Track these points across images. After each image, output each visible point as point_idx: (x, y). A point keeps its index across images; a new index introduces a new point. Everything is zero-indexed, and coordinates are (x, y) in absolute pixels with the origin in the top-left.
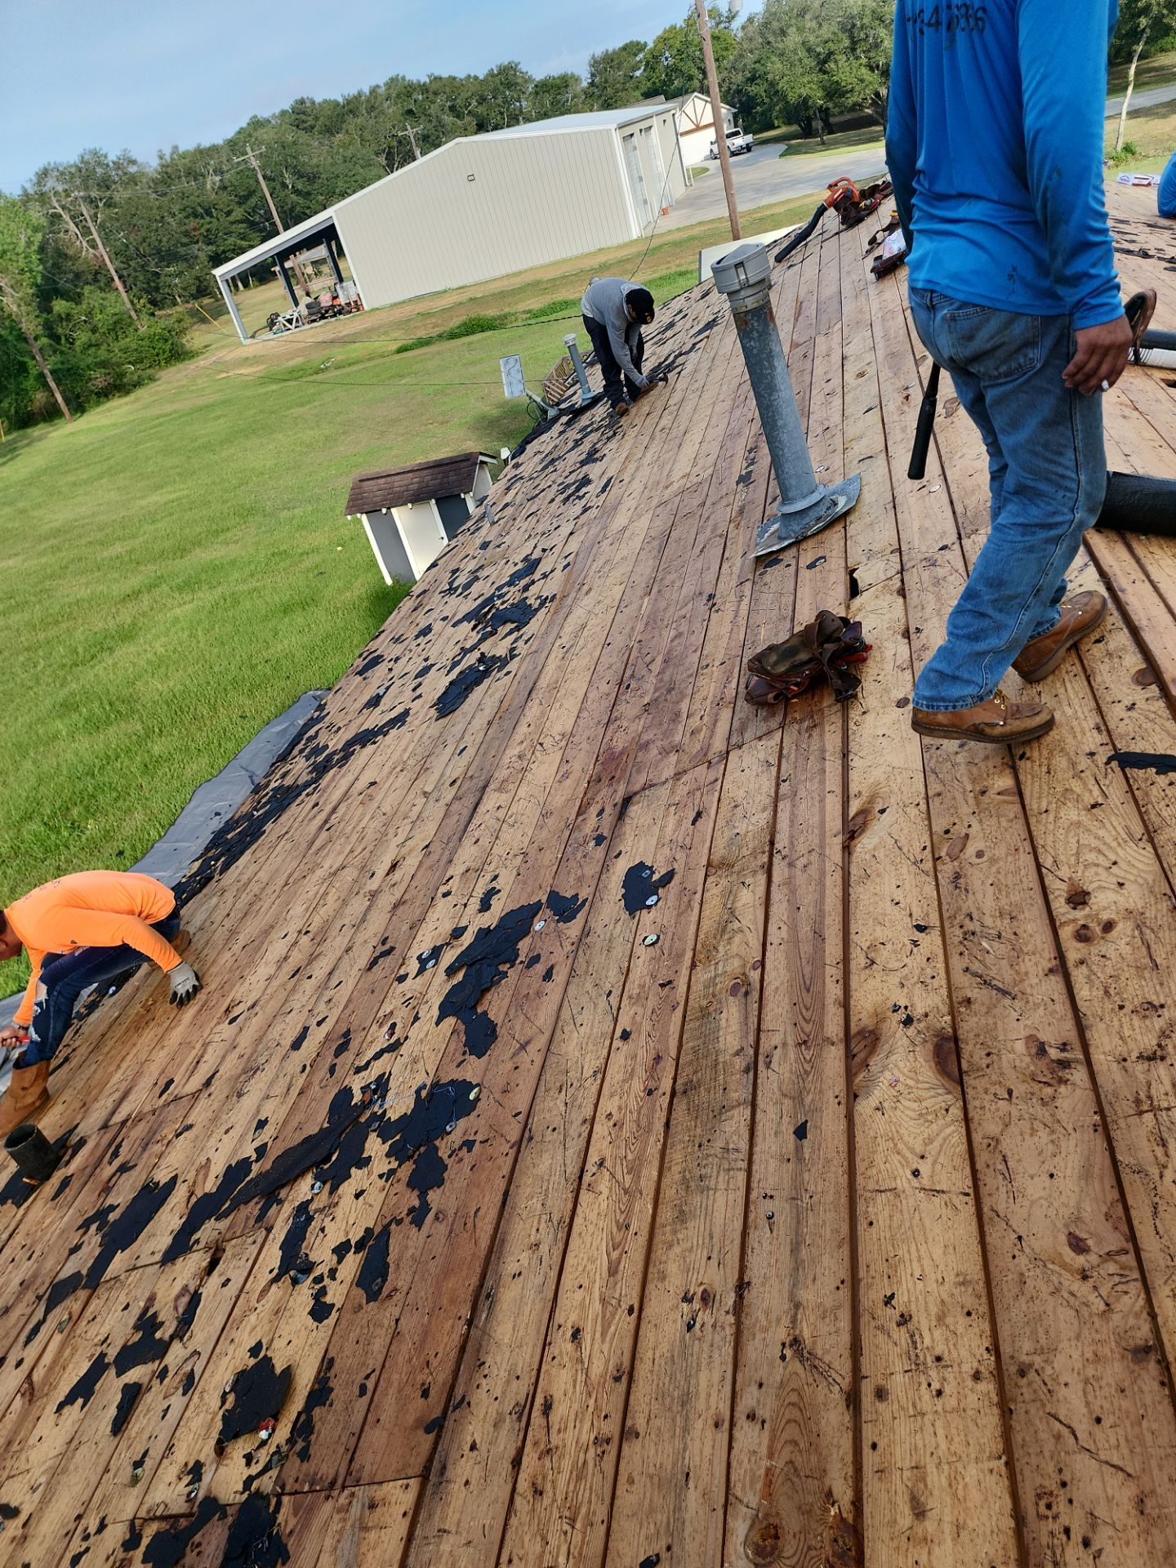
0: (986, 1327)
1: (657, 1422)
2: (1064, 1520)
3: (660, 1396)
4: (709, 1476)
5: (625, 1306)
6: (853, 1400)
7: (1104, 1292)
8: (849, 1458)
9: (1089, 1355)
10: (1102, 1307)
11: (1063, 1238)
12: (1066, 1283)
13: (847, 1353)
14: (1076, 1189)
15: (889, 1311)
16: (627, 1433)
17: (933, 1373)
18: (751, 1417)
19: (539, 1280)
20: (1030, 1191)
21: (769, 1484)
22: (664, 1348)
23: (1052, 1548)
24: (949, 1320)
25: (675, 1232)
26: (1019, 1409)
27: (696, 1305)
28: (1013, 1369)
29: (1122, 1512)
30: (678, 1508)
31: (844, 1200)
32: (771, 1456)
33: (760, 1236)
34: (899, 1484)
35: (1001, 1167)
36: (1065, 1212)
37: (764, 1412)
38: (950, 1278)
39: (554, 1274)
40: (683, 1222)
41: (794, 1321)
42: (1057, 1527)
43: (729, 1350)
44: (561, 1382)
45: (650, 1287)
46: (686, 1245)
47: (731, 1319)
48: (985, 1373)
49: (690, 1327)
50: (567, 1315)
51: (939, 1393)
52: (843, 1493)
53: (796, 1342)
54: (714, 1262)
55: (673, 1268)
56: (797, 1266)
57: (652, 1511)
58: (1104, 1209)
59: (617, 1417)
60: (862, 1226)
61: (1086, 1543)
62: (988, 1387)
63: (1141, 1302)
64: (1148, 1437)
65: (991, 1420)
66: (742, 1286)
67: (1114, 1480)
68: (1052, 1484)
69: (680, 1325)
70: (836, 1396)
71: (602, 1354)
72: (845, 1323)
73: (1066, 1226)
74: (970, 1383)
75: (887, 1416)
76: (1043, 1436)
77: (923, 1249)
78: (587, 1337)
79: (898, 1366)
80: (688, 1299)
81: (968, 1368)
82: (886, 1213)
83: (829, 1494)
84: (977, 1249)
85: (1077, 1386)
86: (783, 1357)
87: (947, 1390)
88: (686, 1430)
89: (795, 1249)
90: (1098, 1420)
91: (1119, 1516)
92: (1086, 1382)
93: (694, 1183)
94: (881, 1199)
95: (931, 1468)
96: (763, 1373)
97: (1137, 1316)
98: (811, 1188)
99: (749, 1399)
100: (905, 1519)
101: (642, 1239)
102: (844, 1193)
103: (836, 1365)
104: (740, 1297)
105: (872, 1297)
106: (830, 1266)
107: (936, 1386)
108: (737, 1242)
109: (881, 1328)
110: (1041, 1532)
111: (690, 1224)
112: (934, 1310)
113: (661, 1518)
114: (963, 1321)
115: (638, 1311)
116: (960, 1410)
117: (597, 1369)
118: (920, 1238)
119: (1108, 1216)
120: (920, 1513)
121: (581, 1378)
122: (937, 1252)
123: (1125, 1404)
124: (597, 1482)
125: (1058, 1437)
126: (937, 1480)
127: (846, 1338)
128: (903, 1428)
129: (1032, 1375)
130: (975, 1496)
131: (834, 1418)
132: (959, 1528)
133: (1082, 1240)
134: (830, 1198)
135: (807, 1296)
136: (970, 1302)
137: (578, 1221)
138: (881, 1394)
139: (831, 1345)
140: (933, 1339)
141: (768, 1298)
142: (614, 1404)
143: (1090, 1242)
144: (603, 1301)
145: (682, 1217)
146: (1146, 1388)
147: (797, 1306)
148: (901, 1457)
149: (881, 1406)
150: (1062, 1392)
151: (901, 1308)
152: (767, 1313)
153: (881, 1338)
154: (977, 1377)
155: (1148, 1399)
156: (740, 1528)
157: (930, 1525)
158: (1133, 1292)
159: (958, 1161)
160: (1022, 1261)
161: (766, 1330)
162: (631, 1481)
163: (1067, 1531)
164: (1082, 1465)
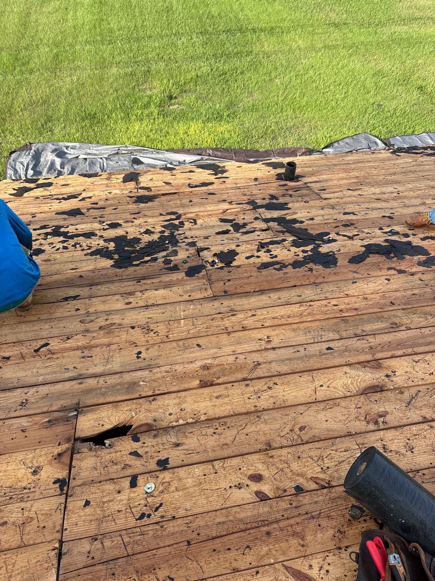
0: (271, 407)
1: (233, 339)
2: (219, 428)
3: (240, 338)
4: (220, 353)
5: (263, 324)
6: (245, 379)
7: (287, 435)
8: (229, 381)
9: (266, 432)
10: (282, 435)
11: (304, 425)
12: (288, 426)
13: (258, 376)
14: (323, 427)
15: (272, 384)
16: (229, 333)
17: (255, 396)
18: (236, 358)
19: (269, 302)
20: (320, 415)
21: (220, 365)
22: (253, 335)
23: (212, 426)
24: (271, 399)
25: (289, 329)
26: (248, 416)
27: (267, 340)
28: (259, 414)
29: (223, 440)
30: (212, 348)
31: (308, 369)
32: (227, 364)
33: (291, 350)
34: (224, 392)
35: (328, 407)
36: (313, 425)
37: (238, 360)
38: (285, 398)
39: (271, 305)
40: (293, 331)
41: (265, 363)
42: (217, 426)
43: (255, 349)
44: (241, 316)
45: (270, 328)
46: (285, 333)
47: (263, 348)
48: (256, 408)
49: (260, 340)
50: (259, 312)
51: (249, 398)
52: (220, 381)
53: (259, 364)
54: (281, 341)
55: (277, 332)
56: (283, 361)
57: (211, 343)
58: (316, 435)
59: (233, 330)
60: (299, 374)
61: (214, 433)
62: (253, 409)
63: (285, 445)
64: (244, 446)
65: (244, 410)
66: (274, 349)
67: (231, 439)
68: (228, 425)
69: (260, 337)
70: (245, 376)
71: (249, 322)
72: (266, 375)
73: (308, 425)
74: (253, 405)
75: (241, 387)
76: (241, 422)
77: (294, 390)
78: (254, 318)
79: (256, 388)
80: (268, 337)
81: (258, 404)
82: (305, 380)
83: (219, 378)
84: (296, 403)
85: (256, 430)
86: (254, 362)
87: (250, 400)
88: (231, 345)
89: (288, 359)
90: (247, 435)
91: (222, 440)
92: (258, 432)
93: (308, 331)
94: (310, 378)
95: (229, 399)
96: (249, 358)
97: (280, 444)
98: (311, 360)
99: (242, 357)
100: (215, 395)
101: (285, 322)
102: (311, 368)
103: (254, 374)
104: (270, 349)
105: (276, 380)
106: (284, 369)
107: (251, 397)
108: (288, 345)
109: (266, 383)
110: (216, 423)
111: (292, 332)
112: (274, 395)
113: (209, 345)
114: (272, 402)
115: (263, 327)
116: (245, 403)
117: (245, 322)
118: (298, 389)
119: (314, 436)
120: (217, 397)
121: (242, 320)
122: (294, 394)
123: (252, 441)
124: (216, 330)
125: (241, 426)
126: (226, 400)
127: (262, 375)
128: (239, 391)
129: (258, 419)
130: (223, 409)
131: (239, 376)
132: (215, 406)
133: (304, 430)
134: (308, 365)
135: (273, 364)
136: (278, 403)
137: (289, 306)
138: (247, 385)
139: (259, 372)
140: (265, 396)
141: (271, 355)
142: (236, 328)
143: (304, 432)
144: (264, 318)
145: (294, 330)
146: (258, 446)
147: (270, 363)
148: (231, 392)
149: (244, 386)
150: (254, 426)
151: (273, 387)
152: (267, 356)
153: (264, 383)
154: (255, 406)
155: (255, 446)
156: (209, 361)
157: (215, 400)
158: (288, 443)
159: (329, 396)
160: (294, 415)
161: (261, 356)
162: (217, 337)
163: (217, 429)
164: (234, 432)
